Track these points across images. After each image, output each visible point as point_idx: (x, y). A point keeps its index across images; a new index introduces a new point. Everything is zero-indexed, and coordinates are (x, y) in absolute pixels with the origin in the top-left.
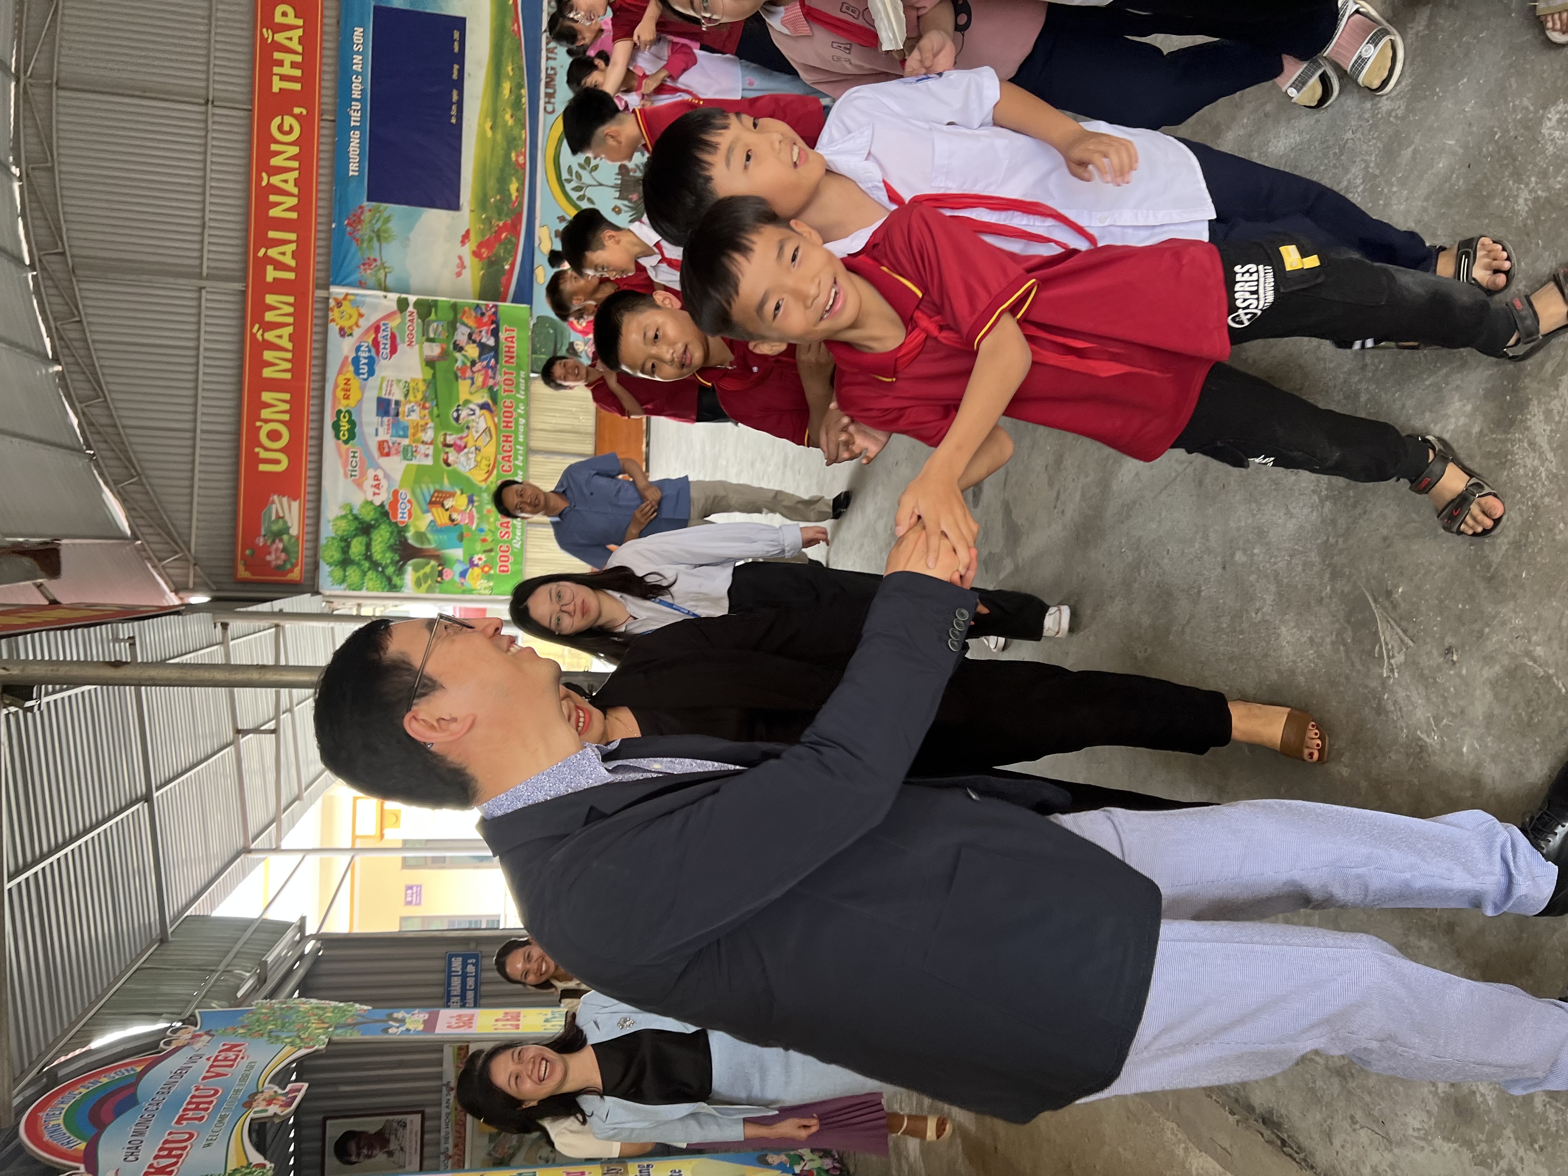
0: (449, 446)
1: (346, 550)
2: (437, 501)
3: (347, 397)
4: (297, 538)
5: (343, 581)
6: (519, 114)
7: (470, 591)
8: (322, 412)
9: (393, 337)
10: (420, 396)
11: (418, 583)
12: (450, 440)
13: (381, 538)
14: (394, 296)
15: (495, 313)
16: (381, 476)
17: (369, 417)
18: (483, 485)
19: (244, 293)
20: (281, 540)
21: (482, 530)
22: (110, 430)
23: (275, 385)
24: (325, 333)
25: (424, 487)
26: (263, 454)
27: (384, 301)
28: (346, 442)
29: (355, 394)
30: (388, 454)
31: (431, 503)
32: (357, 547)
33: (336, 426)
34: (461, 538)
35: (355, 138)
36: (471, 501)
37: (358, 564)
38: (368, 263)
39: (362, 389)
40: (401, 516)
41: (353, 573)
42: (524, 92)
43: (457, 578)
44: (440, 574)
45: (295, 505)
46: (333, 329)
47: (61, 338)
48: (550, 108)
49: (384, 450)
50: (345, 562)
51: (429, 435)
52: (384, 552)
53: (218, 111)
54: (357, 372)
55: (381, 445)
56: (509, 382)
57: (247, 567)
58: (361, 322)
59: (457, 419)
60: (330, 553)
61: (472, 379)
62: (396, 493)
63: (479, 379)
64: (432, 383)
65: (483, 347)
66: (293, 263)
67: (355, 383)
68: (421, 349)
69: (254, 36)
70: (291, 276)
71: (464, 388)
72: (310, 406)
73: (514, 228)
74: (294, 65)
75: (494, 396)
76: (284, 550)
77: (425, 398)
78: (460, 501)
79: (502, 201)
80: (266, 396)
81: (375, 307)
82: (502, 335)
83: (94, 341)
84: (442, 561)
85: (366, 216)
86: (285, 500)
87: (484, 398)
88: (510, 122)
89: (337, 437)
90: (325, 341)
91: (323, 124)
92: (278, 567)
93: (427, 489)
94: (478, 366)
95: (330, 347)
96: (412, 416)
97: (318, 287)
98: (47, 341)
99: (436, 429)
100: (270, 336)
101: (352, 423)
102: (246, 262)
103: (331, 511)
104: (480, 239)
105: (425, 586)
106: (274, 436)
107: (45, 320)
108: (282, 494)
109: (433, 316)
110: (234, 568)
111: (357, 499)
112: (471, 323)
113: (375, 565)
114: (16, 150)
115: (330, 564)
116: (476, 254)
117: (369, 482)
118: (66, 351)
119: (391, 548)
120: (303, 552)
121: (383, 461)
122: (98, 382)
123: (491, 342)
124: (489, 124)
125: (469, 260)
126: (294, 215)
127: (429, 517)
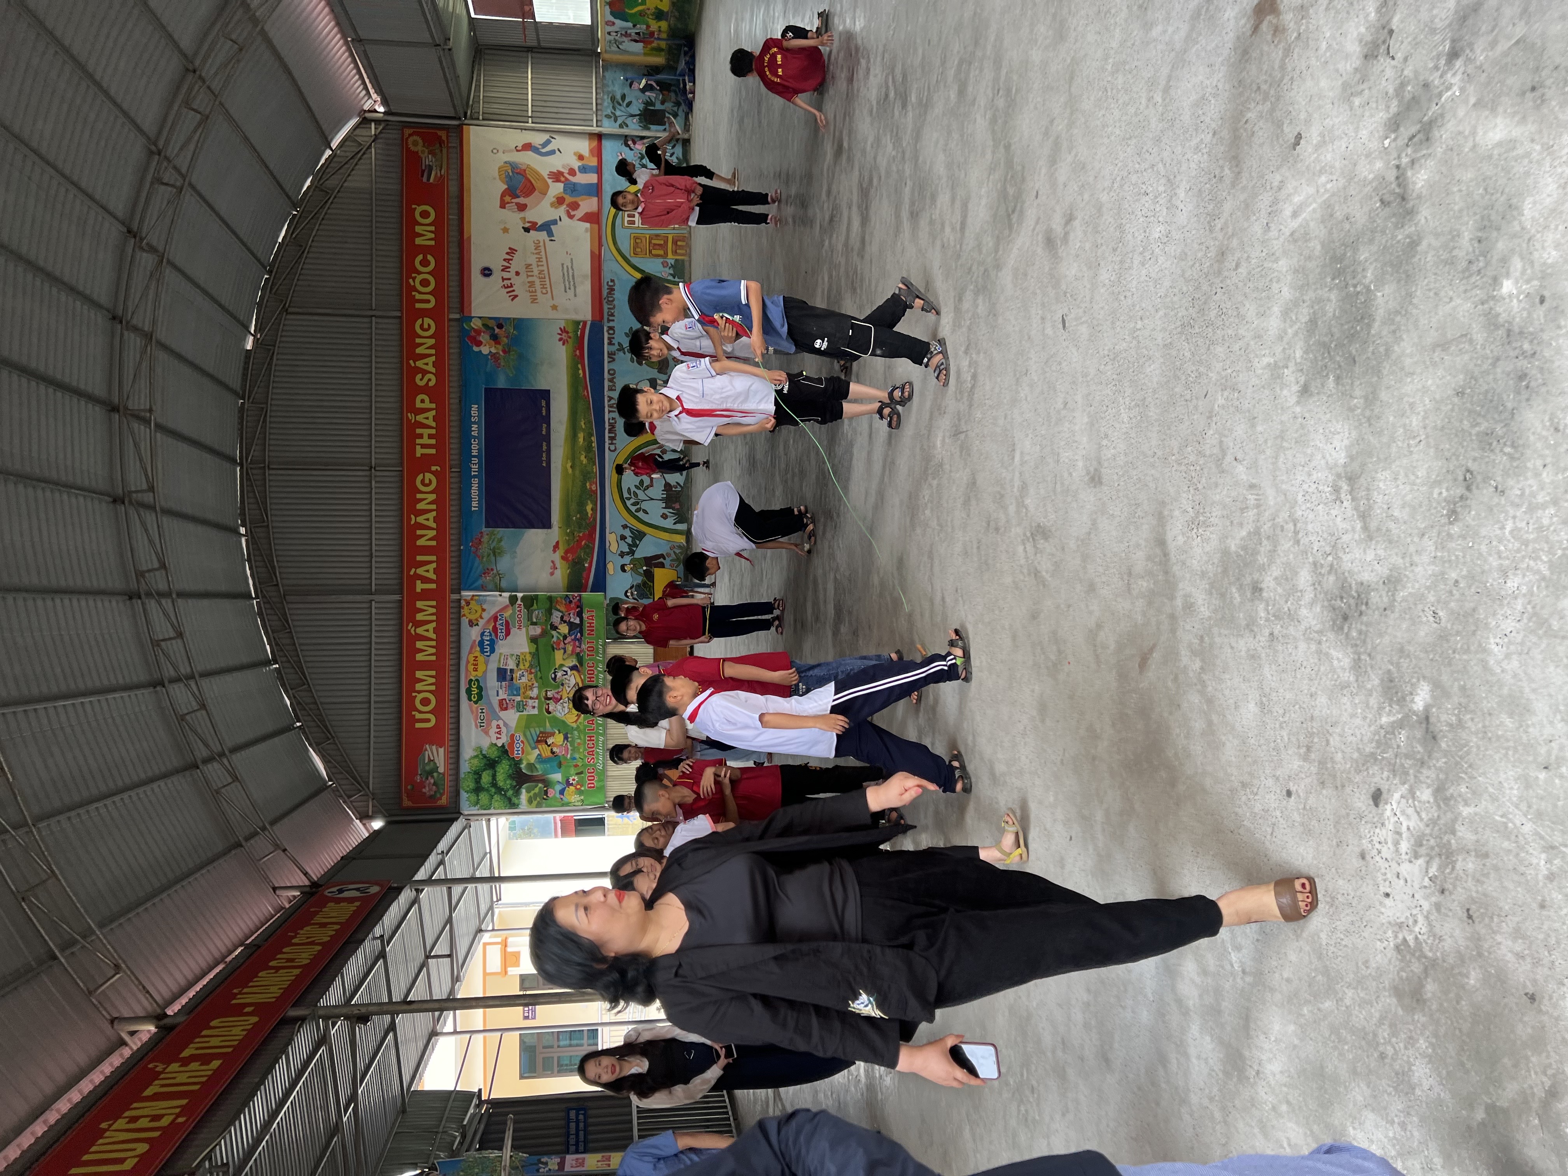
0: (549, 699)
1: (478, 781)
2: (542, 739)
3: (476, 670)
4: (444, 774)
5: (477, 803)
6: (590, 455)
7: (568, 804)
8: (458, 682)
9: (507, 623)
10: (527, 664)
11: (530, 801)
12: (550, 694)
13: (503, 770)
14: (506, 595)
15: (580, 600)
16: (502, 725)
17: (492, 681)
18: (574, 725)
19: (401, 601)
20: (433, 777)
21: (575, 759)
22: (312, 706)
23: (425, 666)
24: (459, 624)
25: (532, 730)
26: (418, 716)
27: (500, 599)
28: (476, 703)
29: (481, 668)
30: (506, 709)
31: (538, 741)
32: (486, 778)
33: (469, 692)
34: (560, 765)
35: (475, 482)
36: (566, 738)
37: (487, 790)
38: (486, 572)
39: (487, 663)
40: (516, 754)
41: (484, 797)
42: (594, 439)
43: (558, 795)
44: (546, 793)
45: (441, 750)
46: (465, 621)
47: (277, 644)
48: (612, 447)
49: (503, 706)
50: (478, 789)
51: (535, 692)
52: (505, 780)
53: (378, 474)
54: (482, 651)
55: (501, 702)
56: (592, 649)
57: (409, 797)
58: (485, 615)
59: (554, 679)
60: (467, 783)
61: (565, 649)
62: (512, 736)
63: (570, 648)
64: (535, 655)
65: (571, 625)
66: (434, 577)
67: (481, 659)
68: (527, 631)
69: (402, 419)
70: (433, 586)
71: (558, 655)
72: (449, 678)
73: (591, 537)
74: (430, 436)
75: (580, 660)
76: (435, 784)
77: (531, 666)
78: (558, 739)
79: (581, 518)
80: (419, 674)
81: (493, 603)
82: (585, 615)
83: (300, 645)
84: (547, 783)
85: (485, 539)
86: (434, 747)
87: (573, 662)
88: (585, 461)
89: (470, 699)
90: (459, 629)
91: (453, 475)
92: (431, 797)
93: (535, 731)
94: (569, 639)
95: (462, 635)
96: (523, 680)
97: (453, 592)
98: (268, 647)
99: (539, 688)
100: (420, 631)
101: (480, 688)
102: (402, 578)
103: (467, 752)
104: (566, 547)
105: (535, 803)
106: (425, 702)
107: (266, 633)
108: (432, 743)
109: (535, 606)
110: (401, 798)
111: (485, 743)
112: (563, 609)
113: (499, 790)
114: (242, 515)
115: (467, 792)
116: (563, 558)
117: (493, 730)
118: (281, 654)
119: (510, 777)
120: (448, 783)
121: (502, 714)
122: (303, 674)
123: (577, 621)
124: (569, 464)
125: (559, 563)
126: (434, 543)
127: (537, 752)
